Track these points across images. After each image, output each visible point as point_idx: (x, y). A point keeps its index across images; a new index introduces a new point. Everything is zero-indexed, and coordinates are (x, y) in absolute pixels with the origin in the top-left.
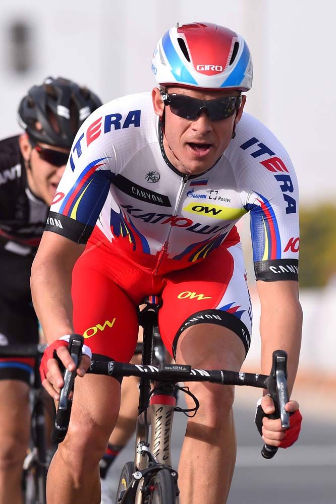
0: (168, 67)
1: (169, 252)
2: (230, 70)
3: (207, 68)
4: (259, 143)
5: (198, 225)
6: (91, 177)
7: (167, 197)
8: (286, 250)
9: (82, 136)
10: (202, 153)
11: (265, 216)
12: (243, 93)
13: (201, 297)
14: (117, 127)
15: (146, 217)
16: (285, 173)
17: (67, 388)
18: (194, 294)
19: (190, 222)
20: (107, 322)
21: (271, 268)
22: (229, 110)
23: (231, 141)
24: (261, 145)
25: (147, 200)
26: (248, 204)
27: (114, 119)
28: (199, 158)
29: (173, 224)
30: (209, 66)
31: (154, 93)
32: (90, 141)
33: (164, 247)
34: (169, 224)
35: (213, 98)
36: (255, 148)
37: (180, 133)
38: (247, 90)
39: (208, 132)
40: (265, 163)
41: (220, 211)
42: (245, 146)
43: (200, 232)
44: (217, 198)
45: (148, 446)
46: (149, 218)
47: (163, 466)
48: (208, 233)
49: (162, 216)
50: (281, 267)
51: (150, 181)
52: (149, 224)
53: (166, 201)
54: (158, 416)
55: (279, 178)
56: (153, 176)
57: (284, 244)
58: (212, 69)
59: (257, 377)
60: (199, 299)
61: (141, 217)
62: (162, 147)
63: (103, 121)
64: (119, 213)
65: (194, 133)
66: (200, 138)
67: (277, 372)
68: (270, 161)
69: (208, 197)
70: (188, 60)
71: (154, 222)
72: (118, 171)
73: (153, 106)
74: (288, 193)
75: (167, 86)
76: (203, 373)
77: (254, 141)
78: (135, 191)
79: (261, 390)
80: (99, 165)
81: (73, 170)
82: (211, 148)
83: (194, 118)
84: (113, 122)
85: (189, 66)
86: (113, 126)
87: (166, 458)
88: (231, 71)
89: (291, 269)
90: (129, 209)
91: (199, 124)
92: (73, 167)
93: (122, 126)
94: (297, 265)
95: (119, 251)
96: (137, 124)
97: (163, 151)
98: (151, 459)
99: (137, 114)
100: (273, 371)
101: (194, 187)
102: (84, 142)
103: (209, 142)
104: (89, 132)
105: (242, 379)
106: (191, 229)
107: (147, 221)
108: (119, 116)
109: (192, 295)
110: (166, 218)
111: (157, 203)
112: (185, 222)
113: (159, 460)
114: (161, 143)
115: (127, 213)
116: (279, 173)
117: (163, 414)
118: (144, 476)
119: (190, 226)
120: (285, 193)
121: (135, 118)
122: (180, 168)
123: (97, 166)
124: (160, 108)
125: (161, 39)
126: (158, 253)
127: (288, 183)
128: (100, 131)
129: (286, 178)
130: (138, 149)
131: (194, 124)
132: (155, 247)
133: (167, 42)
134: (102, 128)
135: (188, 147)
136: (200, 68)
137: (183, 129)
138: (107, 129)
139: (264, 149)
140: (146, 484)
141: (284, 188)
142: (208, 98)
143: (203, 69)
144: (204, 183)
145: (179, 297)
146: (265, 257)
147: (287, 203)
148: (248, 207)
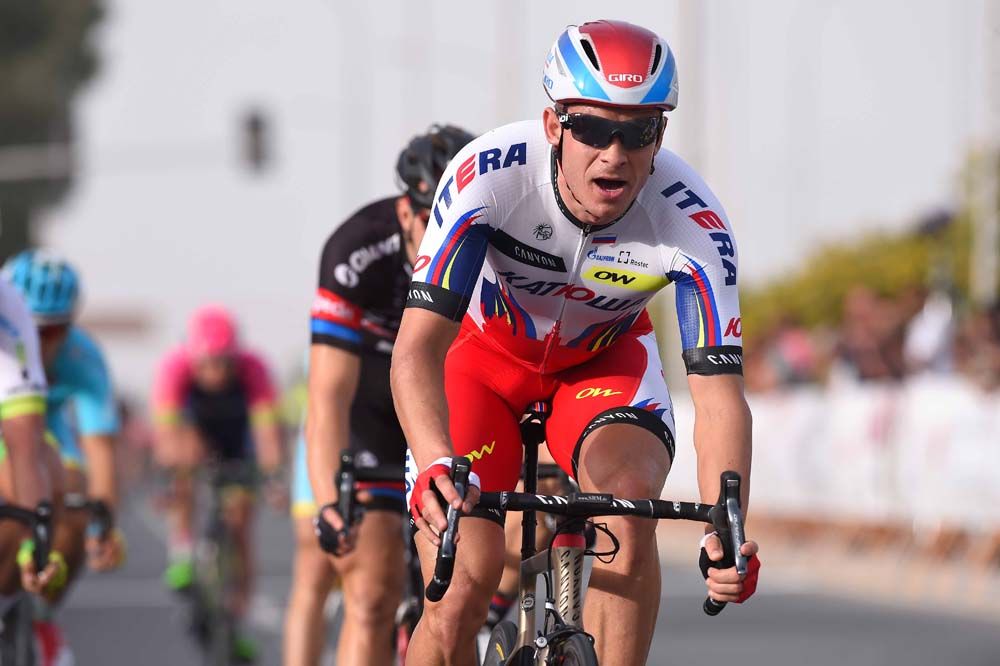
0: (570, 78)
1: (562, 334)
2: (652, 81)
3: (623, 78)
4: (686, 189)
5: (603, 298)
6: (464, 234)
7: (561, 259)
8: (727, 334)
9: (451, 180)
10: (614, 193)
11: (698, 288)
12: (665, 114)
13: (608, 393)
14: (496, 166)
15: (533, 288)
16: (722, 231)
17: (451, 529)
18: (598, 390)
19: (591, 294)
20: (485, 448)
21: (709, 357)
22: (646, 138)
23: (649, 179)
24: (689, 193)
25: (535, 264)
26: (672, 272)
27: (490, 156)
28: (608, 201)
29: (568, 296)
30: (624, 76)
31: (546, 114)
32: (461, 186)
33: (555, 328)
34: (562, 297)
35: (630, 119)
36: (681, 196)
37: (585, 165)
38: (671, 108)
39: (623, 164)
40: (696, 217)
41: (634, 278)
42: (668, 193)
43: (605, 307)
44: (630, 261)
45: (553, 602)
46: (536, 288)
47: (574, 628)
48: (616, 309)
49: (554, 285)
50: (722, 356)
51: (540, 237)
52: (535, 296)
53: (559, 264)
54: (564, 563)
55: (715, 237)
56: (544, 231)
57: (724, 326)
58: (629, 79)
59: (697, 507)
60: (605, 395)
61: (526, 287)
62: (556, 189)
63: (477, 160)
64: (494, 282)
65: (604, 165)
66: (611, 172)
67: (728, 501)
68: (701, 214)
69: (616, 260)
70: (597, 68)
71: (543, 294)
72: (500, 224)
73: (544, 133)
74: (727, 257)
75: (566, 104)
76: (626, 504)
77: (679, 186)
78: (520, 252)
79: (703, 525)
80: (475, 218)
81: (440, 225)
82: (625, 187)
83: (604, 145)
84: (489, 160)
85: (599, 76)
86: (490, 166)
87: (577, 617)
88: (653, 83)
89: (735, 359)
90: (509, 276)
91: (610, 153)
92: (440, 221)
93: (502, 165)
94: (741, 354)
95: (493, 342)
96: (522, 160)
97: (557, 193)
98: (558, 619)
99: (522, 147)
100: (722, 499)
101: (596, 245)
102: (453, 188)
103: (623, 178)
104: (460, 175)
105: (678, 510)
106: (592, 304)
107: (533, 292)
108: (497, 152)
109: (596, 392)
110: (561, 287)
111: (548, 267)
112: (585, 293)
113: (567, 620)
114: (554, 183)
115: (505, 283)
116: (715, 230)
117: (570, 559)
118: (550, 643)
119: (591, 299)
120: (724, 257)
121: (518, 153)
122: (580, 216)
123: (473, 219)
124: (554, 134)
125: (557, 42)
126: (548, 336)
127: (728, 244)
128: (474, 173)
129: (724, 238)
130: (524, 194)
131: (604, 155)
132: (543, 328)
133: (565, 44)
134: (477, 168)
135: (594, 185)
136: (613, 78)
137: (588, 161)
138: (483, 170)
139: (693, 199)
140: (552, 653)
141: (723, 251)
142: (623, 118)
143: (616, 79)
144: (611, 240)
145: (578, 397)
146: (701, 344)
147: (726, 270)
148: (673, 276)
